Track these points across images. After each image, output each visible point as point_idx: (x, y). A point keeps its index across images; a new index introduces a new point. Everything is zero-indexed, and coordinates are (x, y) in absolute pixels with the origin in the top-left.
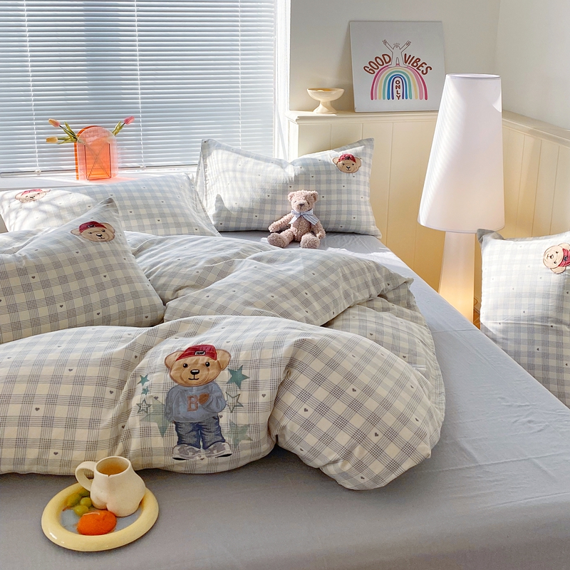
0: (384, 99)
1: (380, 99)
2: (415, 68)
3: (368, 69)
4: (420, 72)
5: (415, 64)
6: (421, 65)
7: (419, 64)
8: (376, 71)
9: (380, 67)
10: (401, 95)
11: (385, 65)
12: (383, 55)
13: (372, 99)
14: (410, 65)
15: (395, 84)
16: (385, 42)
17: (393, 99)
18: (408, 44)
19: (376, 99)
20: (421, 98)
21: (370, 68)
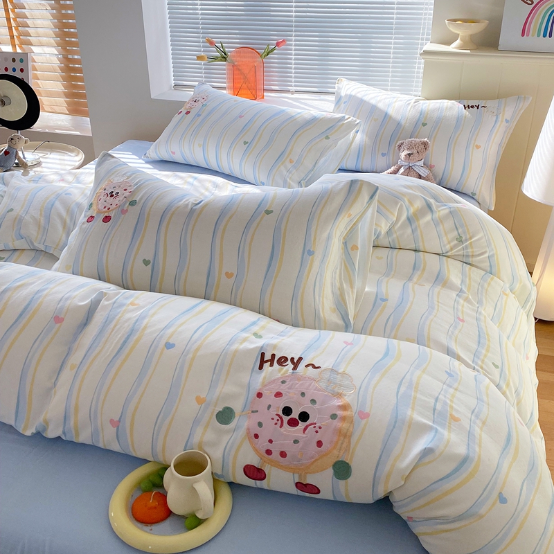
0: (538, 36)
1: (533, 36)
8: (535, 2)
13: (523, 35)
17: (550, 36)
19: (528, 35)
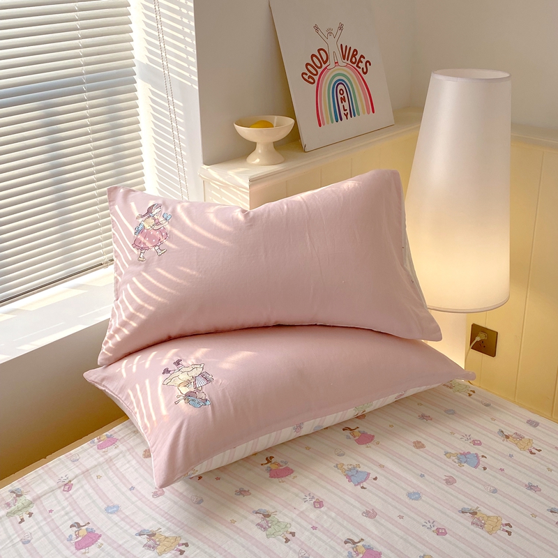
0: (332, 122)
1: (328, 124)
2: (355, 66)
3: (306, 77)
4: (360, 70)
5: (354, 60)
6: (360, 61)
7: (358, 57)
8: (316, 78)
9: (320, 71)
10: (348, 111)
11: (324, 66)
12: (319, 50)
13: (320, 126)
14: (349, 62)
15: (339, 96)
16: (317, 28)
17: (341, 120)
18: (341, 28)
19: (324, 125)
20: (369, 113)
21: (309, 74)
